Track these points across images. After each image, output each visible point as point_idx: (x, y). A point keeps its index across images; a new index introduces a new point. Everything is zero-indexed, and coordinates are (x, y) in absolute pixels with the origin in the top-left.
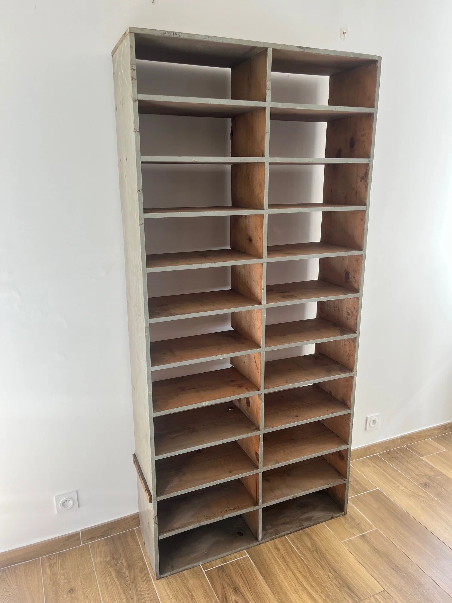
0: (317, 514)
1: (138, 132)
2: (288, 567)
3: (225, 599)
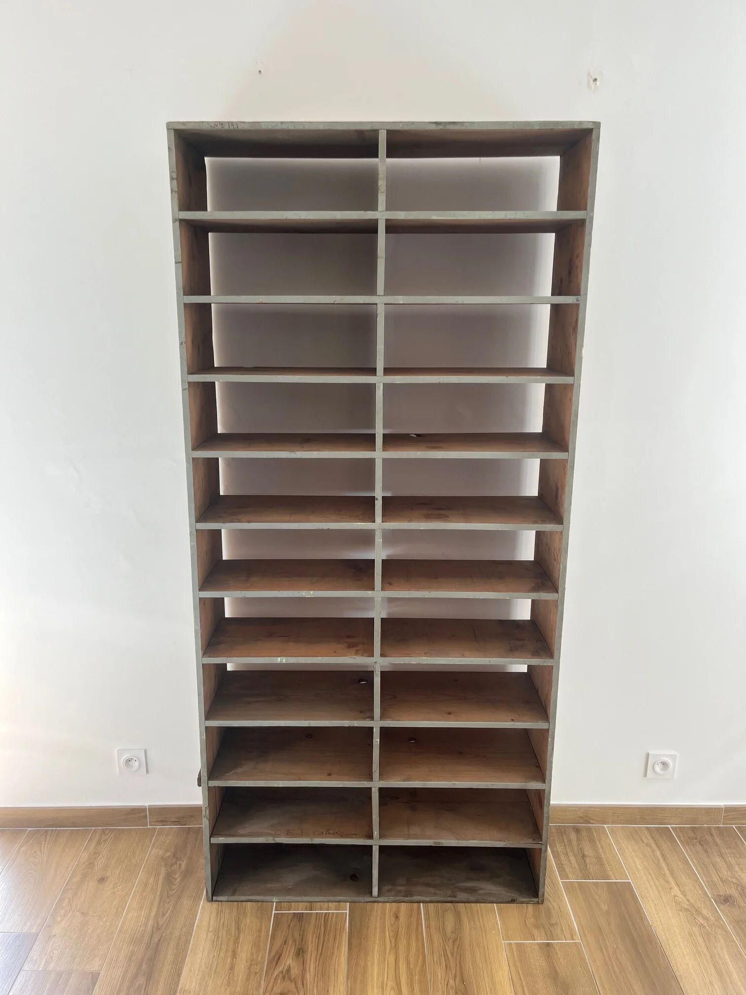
0: (488, 887)
1: (178, 263)
2: (396, 947)
3: (277, 958)
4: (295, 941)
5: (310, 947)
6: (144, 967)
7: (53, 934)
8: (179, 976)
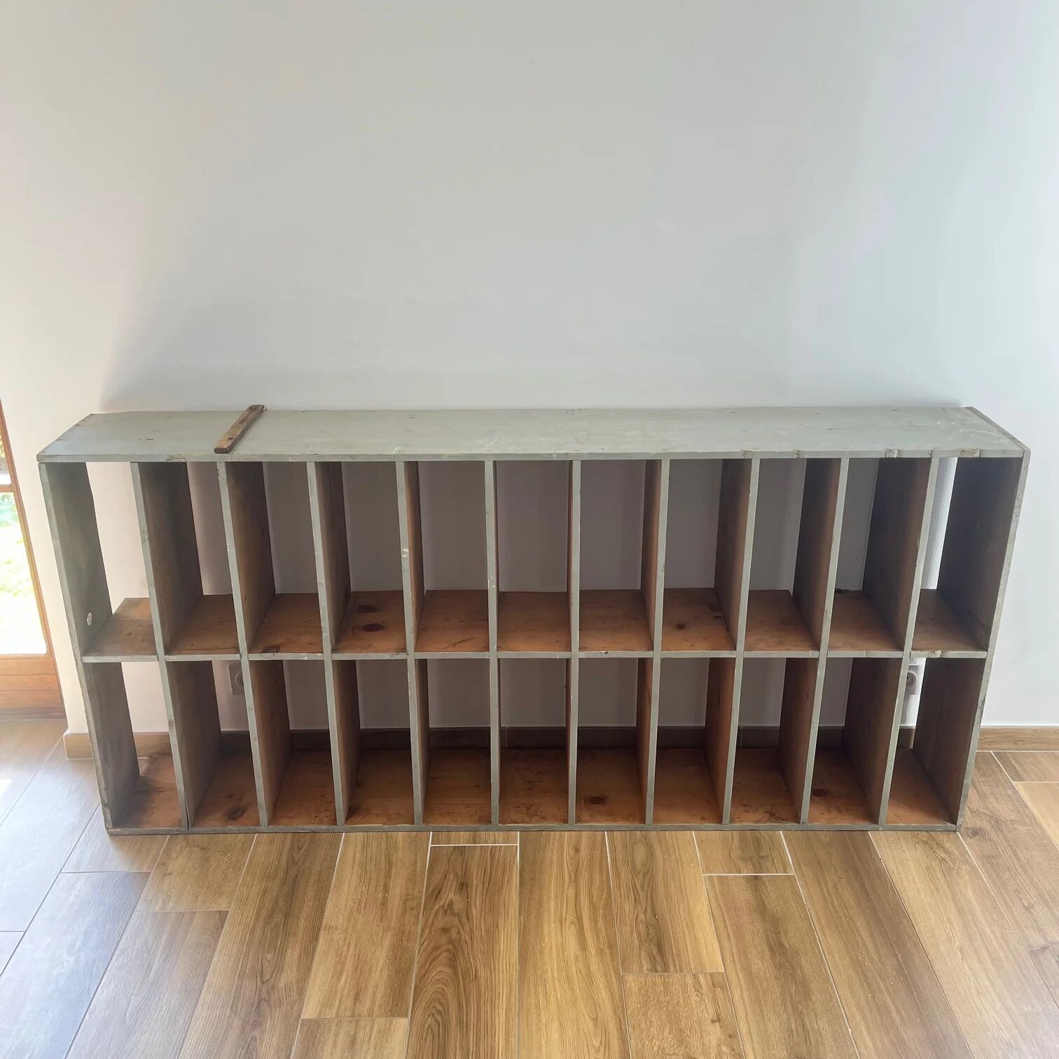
2: (576, 881)
3: (436, 893)
4: (456, 875)
5: (475, 881)
6: (281, 903)
7: (169, 872)
8: (323, 911)
